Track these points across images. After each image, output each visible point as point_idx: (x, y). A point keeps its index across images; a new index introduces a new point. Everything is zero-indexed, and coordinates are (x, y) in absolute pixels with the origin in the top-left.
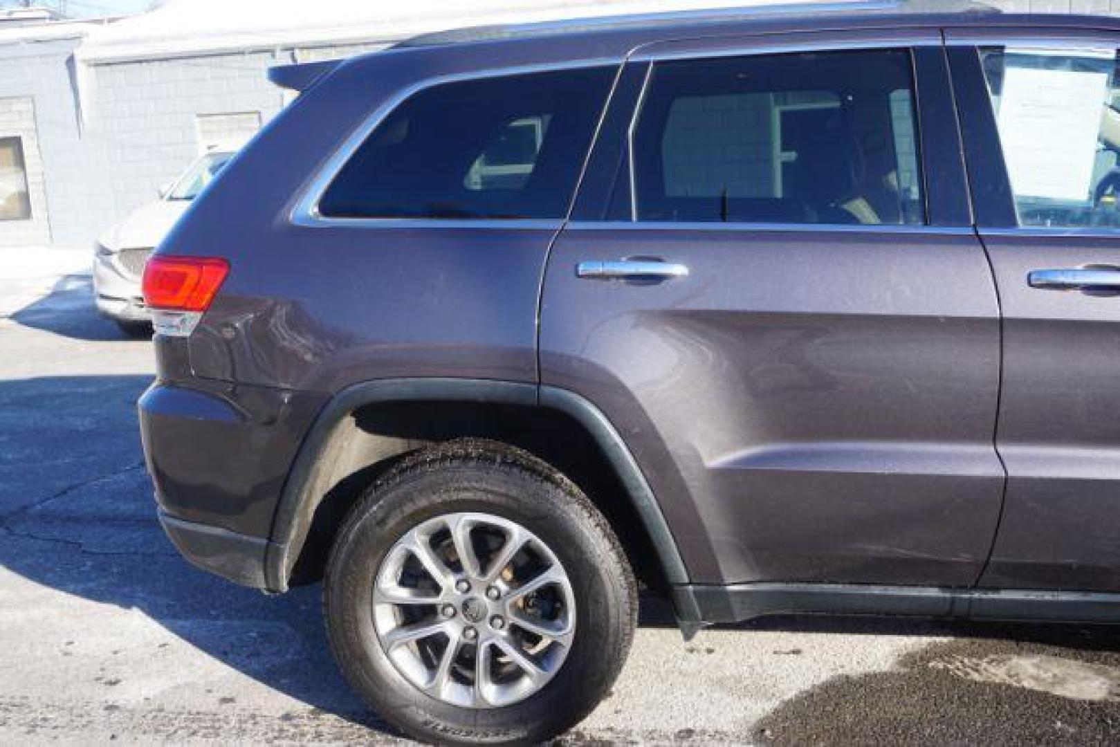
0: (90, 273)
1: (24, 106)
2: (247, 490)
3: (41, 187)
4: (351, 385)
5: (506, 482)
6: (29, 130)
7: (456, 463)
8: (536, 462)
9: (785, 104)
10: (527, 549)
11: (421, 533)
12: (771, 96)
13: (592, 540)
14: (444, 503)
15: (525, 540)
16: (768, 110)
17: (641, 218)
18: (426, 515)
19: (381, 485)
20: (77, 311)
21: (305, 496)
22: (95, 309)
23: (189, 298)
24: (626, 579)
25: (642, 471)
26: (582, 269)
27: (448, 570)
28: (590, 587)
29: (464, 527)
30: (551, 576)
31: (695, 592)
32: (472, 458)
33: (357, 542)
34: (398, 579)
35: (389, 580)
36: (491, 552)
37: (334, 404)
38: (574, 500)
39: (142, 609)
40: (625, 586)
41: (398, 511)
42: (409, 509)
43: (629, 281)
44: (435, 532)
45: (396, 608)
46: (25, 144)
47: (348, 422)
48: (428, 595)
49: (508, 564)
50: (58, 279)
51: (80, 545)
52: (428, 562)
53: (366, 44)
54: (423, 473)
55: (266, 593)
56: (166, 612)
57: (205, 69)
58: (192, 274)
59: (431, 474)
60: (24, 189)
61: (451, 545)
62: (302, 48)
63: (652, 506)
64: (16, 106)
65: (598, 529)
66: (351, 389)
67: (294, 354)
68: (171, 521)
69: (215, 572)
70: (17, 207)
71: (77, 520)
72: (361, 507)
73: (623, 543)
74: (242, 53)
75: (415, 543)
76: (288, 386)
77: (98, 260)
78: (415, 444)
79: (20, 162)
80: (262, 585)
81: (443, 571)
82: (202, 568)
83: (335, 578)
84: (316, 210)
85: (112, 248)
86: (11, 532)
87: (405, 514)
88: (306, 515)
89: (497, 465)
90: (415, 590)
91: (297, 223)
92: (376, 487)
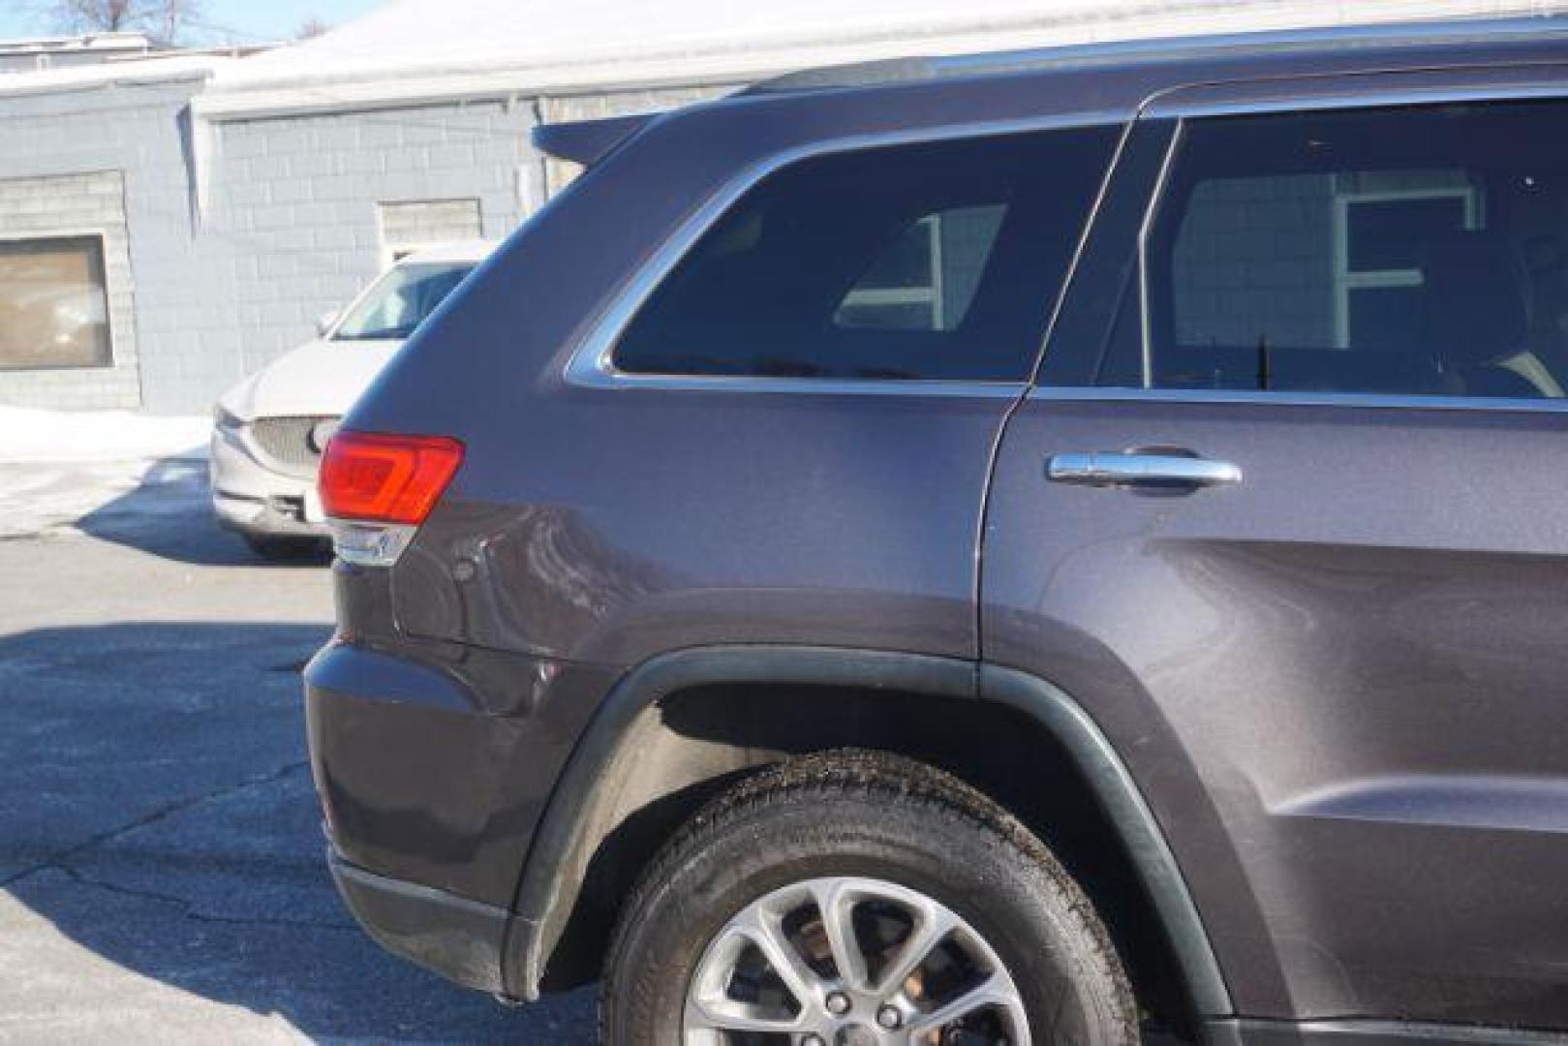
0: (207, 455)
1: (109, 187)
2: (480, 824)
3: (130, 318)
4: (657, 655)
5: (917, 829)
6: (116, 225)
7: (833, 791)
8: (968, 795)
9: (1357, 191)
10: (950, 945)
11: (770, 908)
12: (1333, 178)
13: (1064, 934)
14: (810, 860)
15: (947, 929)
16: (1327, 200)
17: (1159, 382)
18: (779, 878)
19: (703, 825)
20: (178, 516)
21: (573, 840)
22: (210, 513)
23: (396, 501)
24: (1121, 1003)
25: (1155, 817)
26: (1057, 467)
27: (813, 974)
28: (1059, 1013)
29: (842, 902)
30: (991, 992)
31: (1243, 1031)
32: (859, 785)
33: (661, 918)
34: (727, 986)
35: (711, 988)
36: (884, 946)
37: (628, 687)
38: (1032, 861)
39: (287, 1016)
40: (1119, 1014)
41: (731, 871)
42: (750, 867)
43: (1135, 489)
44: (792, 907)
45: (722, 1036)
46: (107, 244)
47: (651, 715)
48: (777, 1017)
49: (916, 969)
50: (149, 464)
51: (188, 905)
52: (779, 957)
53: (702, 86)
54: (777, 807)
55: (502, 1000)
56: (325, 1022)
57: (394, 130)
58: (402, 461)
59: (790, 809)
60: (103, 319)
61: (820, 930)
62: (552, 97)
63: (1170, 878)
64: (96, 188)
65: (1075, 914)
66: (658, 661)
67: (558, 595)
68: (348, 871)
69: (419, 962)
70: (89, 346)
71: (180, 862)
72: (667, 863)
73: (1116, 940)
74: (457, 104)
75: (758, 926)
76: (547, 651)
77: (220, 435)
78: (758, 756)
79: (98, 275)
80: (495, 986)
81: (805, 978)
82: (397, 952)
83: (621, 980)
84: (608, 360)
85: (240, 415)
86: (77, 878)
87: (744, 876)
88: (573, 870)
89: (901, 798)
90: (758, 1008)
91: (576, 382)
92: (695, 829)
